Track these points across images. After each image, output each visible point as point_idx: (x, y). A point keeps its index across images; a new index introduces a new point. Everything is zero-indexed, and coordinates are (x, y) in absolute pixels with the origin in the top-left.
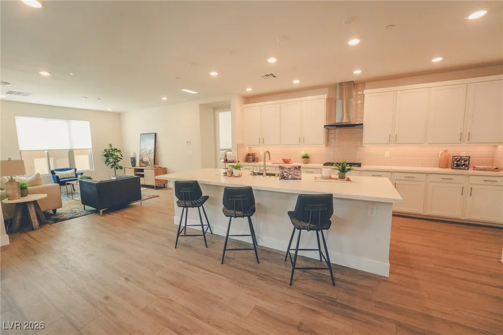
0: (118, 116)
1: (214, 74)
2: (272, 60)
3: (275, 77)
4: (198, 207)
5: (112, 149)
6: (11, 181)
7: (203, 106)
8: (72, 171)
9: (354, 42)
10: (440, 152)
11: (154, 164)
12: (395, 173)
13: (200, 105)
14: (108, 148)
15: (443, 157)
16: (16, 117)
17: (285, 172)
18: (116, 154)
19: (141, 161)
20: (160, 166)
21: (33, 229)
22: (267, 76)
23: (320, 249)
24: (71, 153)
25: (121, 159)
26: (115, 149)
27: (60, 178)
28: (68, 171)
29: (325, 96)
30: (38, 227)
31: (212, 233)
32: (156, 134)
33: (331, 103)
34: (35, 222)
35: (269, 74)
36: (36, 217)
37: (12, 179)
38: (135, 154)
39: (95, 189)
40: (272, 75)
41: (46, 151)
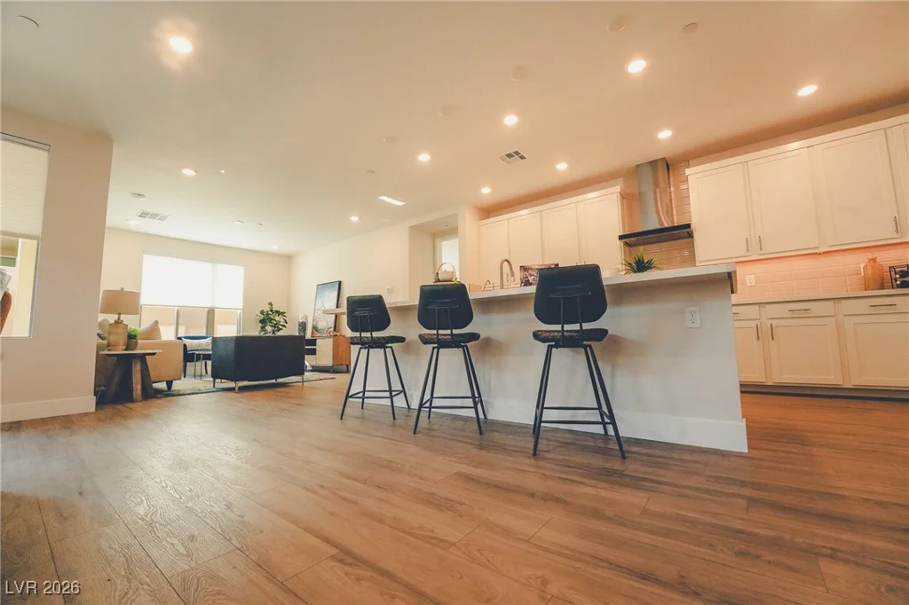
0: (288, 259)
1: (424, 158)
2: (511, 120)
3: (522, 158)
4: (385, 348)
5: (272, 311)
6: (118, 322)
7: (415, 229)
8: (209, 340)
9: (637, 66)
10: (862, 265)
11: (335, 330)
12: (767, 306)
13: (411, 228)
14: (267, 309)
15: (869, 272)
16: (145, 256)
17: (531, 275)
18: (277, 318)
19: (315, 328)
20: (343, 334)
21: (132, 400)
22: (509, 156)
23: (600, 407)
24: (211, 313)
25: (285, 326)
26: (277, 312)
27: (188, 349)
28: (202, 341)
29: (618, 189)
30: (140, 399)
31: (409, 407)
32: (340, 282)
33: (630, 201)
34: (137, 388)
35: (511, 152)
36: (140, 382)
37: (119, 319)
38: (306, 318)
39: (232, 345)
40: (517, 153)
41: (176, 309)
